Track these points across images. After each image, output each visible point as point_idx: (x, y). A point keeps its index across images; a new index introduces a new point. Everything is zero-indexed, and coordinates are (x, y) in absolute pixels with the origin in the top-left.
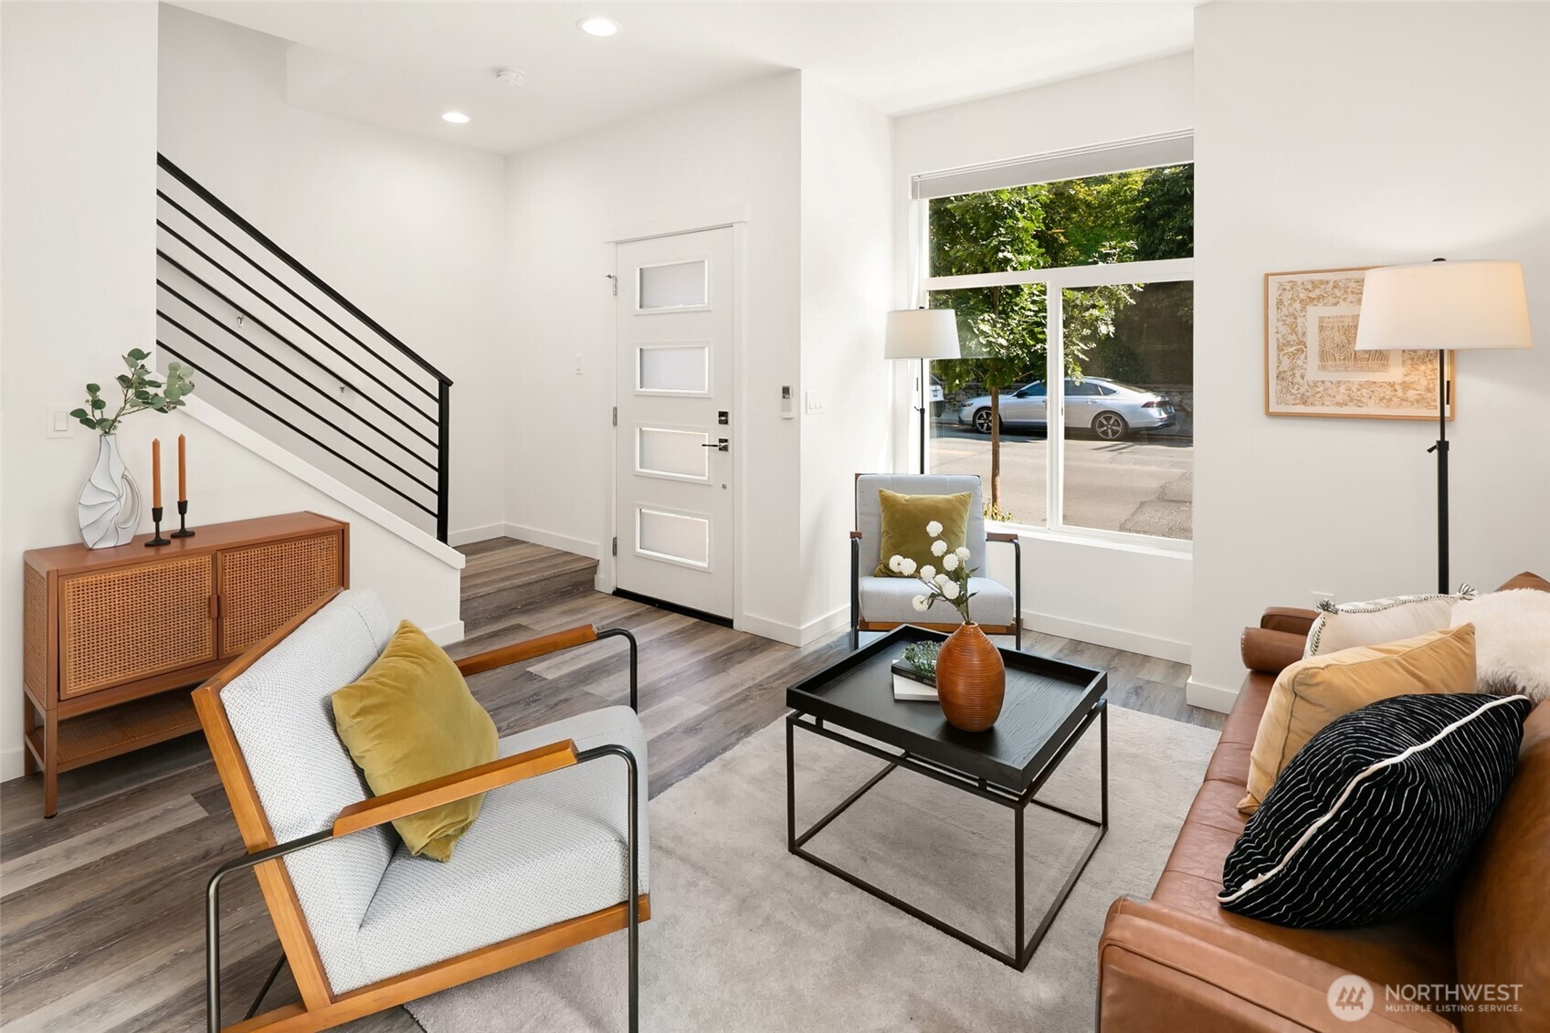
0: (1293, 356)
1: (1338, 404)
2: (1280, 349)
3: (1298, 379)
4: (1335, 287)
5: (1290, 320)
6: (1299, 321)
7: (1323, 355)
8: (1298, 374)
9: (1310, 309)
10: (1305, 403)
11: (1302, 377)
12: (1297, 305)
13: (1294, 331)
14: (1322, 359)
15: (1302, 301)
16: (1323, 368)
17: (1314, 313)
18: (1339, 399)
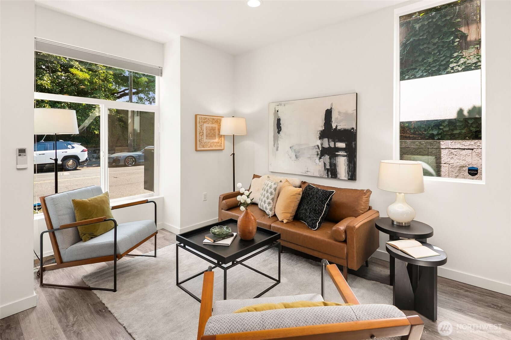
0: (201, 136)
1: (209, 147)
2: (199, 134)
3: (202, 142)
4: (208, 120)
5: (201, 127)
6: (203, 127)
7: (207, 136)
8: (202, 140)
9: (204, 124)
10: (203, 147)
11: (203, 141)
12: (202, 123)
13: (202, 129)
14: (206, 137)
15: (203, 122)
16: (206, 139)
17: (205, 125)
18: (209, 146)
